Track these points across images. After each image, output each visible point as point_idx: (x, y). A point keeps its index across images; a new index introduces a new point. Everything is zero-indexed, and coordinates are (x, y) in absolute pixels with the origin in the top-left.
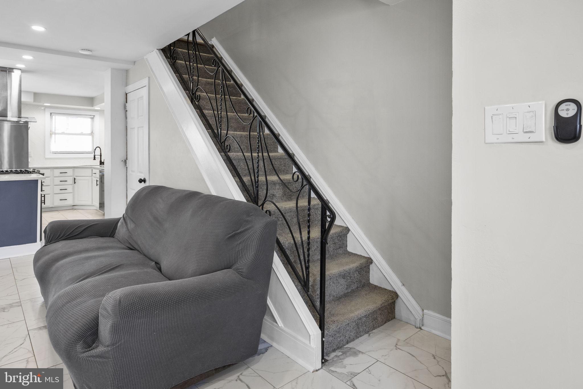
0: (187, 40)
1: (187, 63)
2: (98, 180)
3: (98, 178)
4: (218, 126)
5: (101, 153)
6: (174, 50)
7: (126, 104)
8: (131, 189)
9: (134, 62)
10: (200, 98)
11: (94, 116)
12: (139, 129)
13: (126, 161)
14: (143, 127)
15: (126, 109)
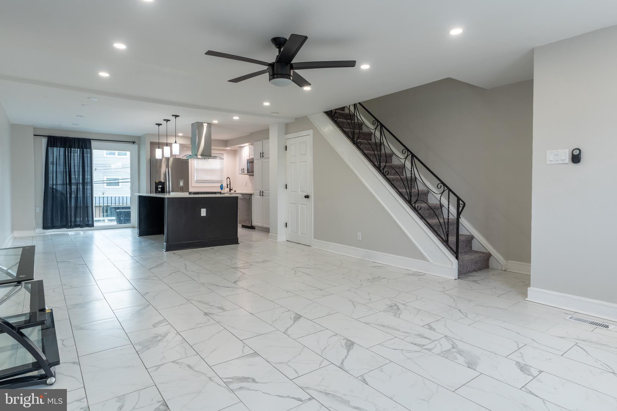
1: (348, 121)
4: (378, 160)
5: (230, 182)
6: (336, 113)
7: (286, 146)
8: (291, 203)
9: (296, 119)
10: (361, 143)
11: (223, 154)
12: (301, 163)
13: (286, 185)
14: (306, 162)
15: (286, 150)
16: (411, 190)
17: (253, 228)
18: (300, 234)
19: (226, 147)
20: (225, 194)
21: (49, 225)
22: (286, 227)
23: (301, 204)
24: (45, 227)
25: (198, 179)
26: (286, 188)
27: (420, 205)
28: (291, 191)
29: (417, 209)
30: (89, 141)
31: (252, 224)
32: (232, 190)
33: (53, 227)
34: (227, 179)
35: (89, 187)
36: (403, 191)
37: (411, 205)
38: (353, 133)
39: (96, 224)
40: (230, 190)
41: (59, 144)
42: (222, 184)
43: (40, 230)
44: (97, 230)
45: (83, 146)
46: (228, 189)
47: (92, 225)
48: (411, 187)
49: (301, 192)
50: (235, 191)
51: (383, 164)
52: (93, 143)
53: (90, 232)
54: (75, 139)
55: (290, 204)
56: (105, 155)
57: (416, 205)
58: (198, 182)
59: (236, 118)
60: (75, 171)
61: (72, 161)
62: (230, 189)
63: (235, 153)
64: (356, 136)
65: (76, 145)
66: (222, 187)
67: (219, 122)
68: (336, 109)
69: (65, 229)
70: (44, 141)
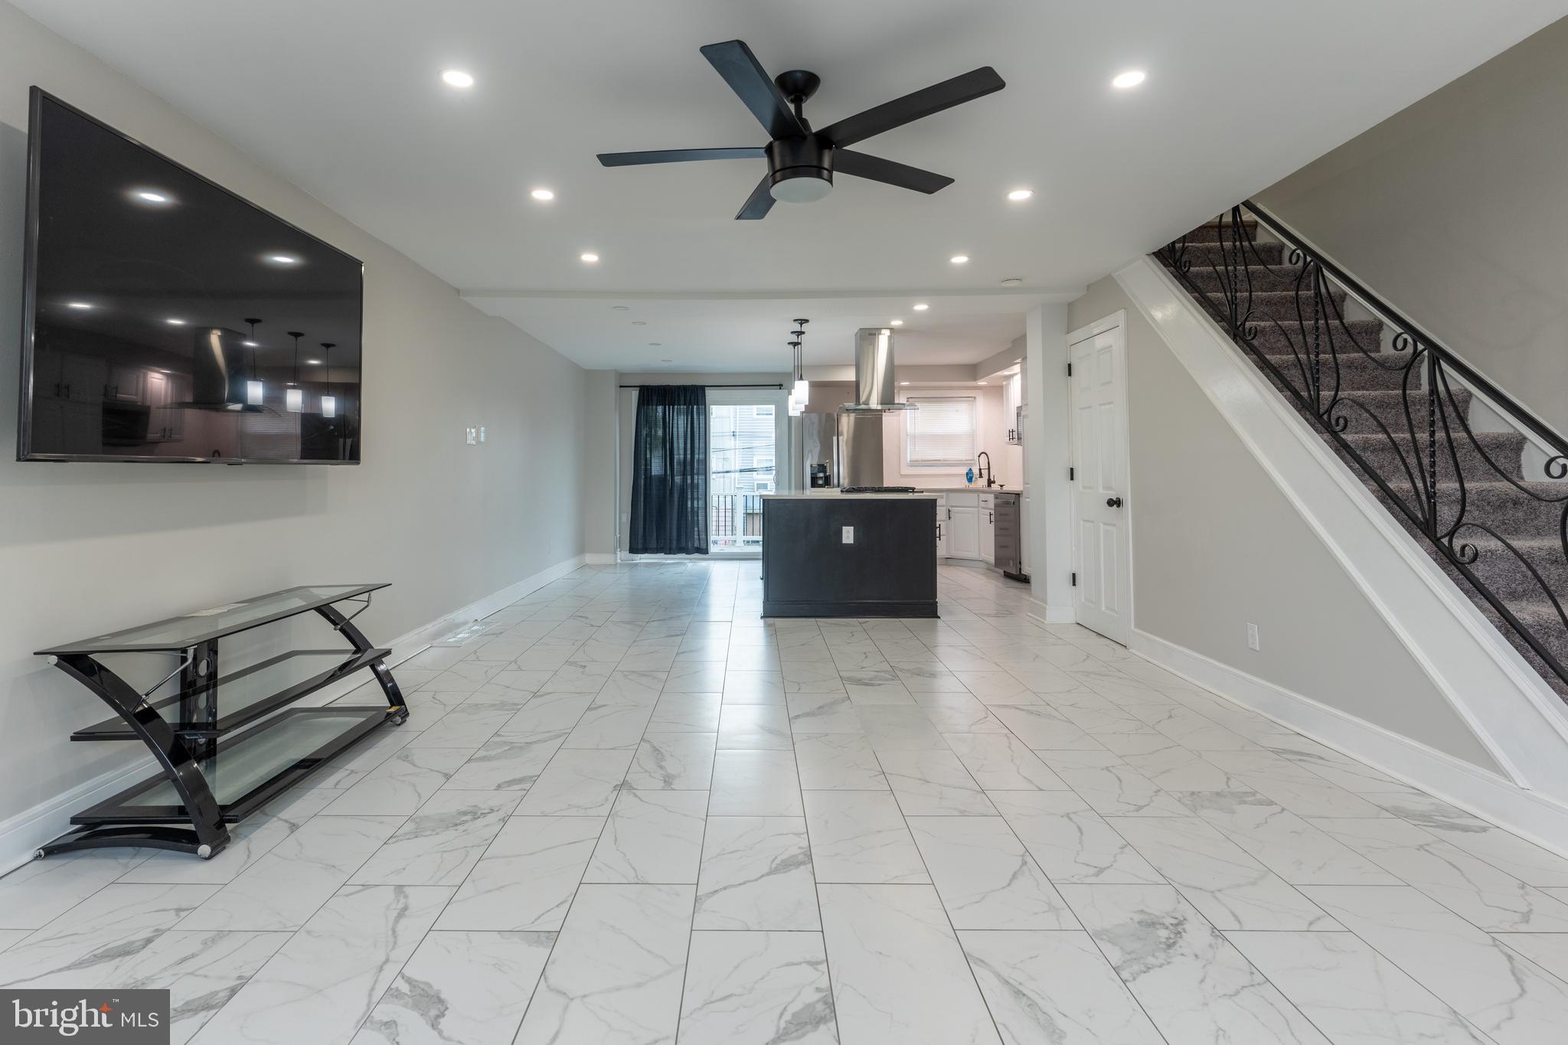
0: (1218, 223)
1: (1217, 268)
2: (993, 512)
3: (990, 509)
4: (1310, 382)
5: (989, 463)
6: (1184, 249)
7: (1070, 365)
8: (1084, 521)
9: (1088, 287)
10: (1256, 332)
11: (975, 398)
12: (1103, 407)
13: (1072, 469)
14: (1112, 403)
15: (1070, 375)
16: (1433, 485)
17: (1025, 579)
18: (1103, 609)
19: (975, 379)
20: (924, 494)
21: (640, 546)
22: (1074, 584)
23: (1105, 524)
24: (633, 550)
25: (915, 457)
26: (1072, 479)
27: (1469, 541)
28: (1084, 487)
29: (1462, 559)
30: (702, 388)
31: (1020, 569)
32: (994, 482)
33: (645, 550)
34: (979, 456)
35: (702, 477)
36: (1399, 484)
37: (1436, 541)
38: (1233, 302)
39: (713, 549)
40: (990, 482)
41: (655, 398)
42: (970, 470)
43: (623, 555)
44: (715, 559)
45: (693, 401)
46: (983, 482)
47: (705, 551)
48: (1433, 475)
49: (1105, 488)
50: (1002, 486)
51: (1326, 394)
52: (710, 394)
53: (704, 564)
54: (679, 387)
55: (1082, 522)
56: (755, 416)
57: (1457, 544)
58: (915, 464)
59: (921, 307)
60: (678, 448)
61: (675, 430)
62: (989, 480)
63: (998, 391)
64: (1242, 310)
65: (682, 398)
66: (970, 477)
67: (903, 321)
68: (1184, 236)
69: (662, 555)
70: (635, 394)
